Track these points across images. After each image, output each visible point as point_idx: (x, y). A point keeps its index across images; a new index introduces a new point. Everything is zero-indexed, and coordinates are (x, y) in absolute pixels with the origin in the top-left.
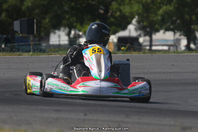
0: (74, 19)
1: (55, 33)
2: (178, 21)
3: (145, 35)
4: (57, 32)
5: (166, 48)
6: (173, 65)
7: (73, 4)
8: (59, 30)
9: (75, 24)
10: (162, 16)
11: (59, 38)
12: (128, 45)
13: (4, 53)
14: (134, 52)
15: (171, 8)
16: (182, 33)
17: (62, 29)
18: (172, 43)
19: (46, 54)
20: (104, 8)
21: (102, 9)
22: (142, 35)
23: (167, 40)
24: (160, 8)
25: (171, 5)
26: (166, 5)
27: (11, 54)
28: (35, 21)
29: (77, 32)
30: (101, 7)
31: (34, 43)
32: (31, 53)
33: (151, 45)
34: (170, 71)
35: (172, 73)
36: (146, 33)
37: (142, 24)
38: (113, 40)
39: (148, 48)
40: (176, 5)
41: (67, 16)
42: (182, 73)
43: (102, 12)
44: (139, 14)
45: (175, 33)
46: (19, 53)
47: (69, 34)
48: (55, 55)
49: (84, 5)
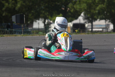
0: (47, 13)
1: (36, 22)
2: (108, 14)
3: (89, 22)
4: (37, 21)
5: (101, 30)
6: (105, 41)
7: (47, 4)
8: (39, 20)
9: (48, 16)
10: (99, 10)
11: (39, 24)
12: (79, 29)
13: (7, 35)
14: (82, 34)
15: (104, 6)
16: (110, 20)
17: (40, 19)
18: (104, 27)
19: (31, 35)
20: (64, 7)
21: (63, 7)
22: (87, 22)
23: (102, 25)
24: (97, 6)
25: (104, 5)
26: (101, 4)
27: (11, 35)
28: (24, 16)
29: (49, 21)
30: (63, 6)
31: (24, 28)
32: (22, 35)
33: (92, 28)
34: (103, 44)
35: (104, 45)
36: (89, 21)
37: (87, 16)
38: (70, 25)
39: (90, 30)
40: (107, 5)
41: (43, 12)
42: (110, 45)
43: (63, 9)
44: (85, 10)
45: (106, 21)
46: (15, 35)
47: (44, 22)
48: (36, 35)
49: (53, 5)
